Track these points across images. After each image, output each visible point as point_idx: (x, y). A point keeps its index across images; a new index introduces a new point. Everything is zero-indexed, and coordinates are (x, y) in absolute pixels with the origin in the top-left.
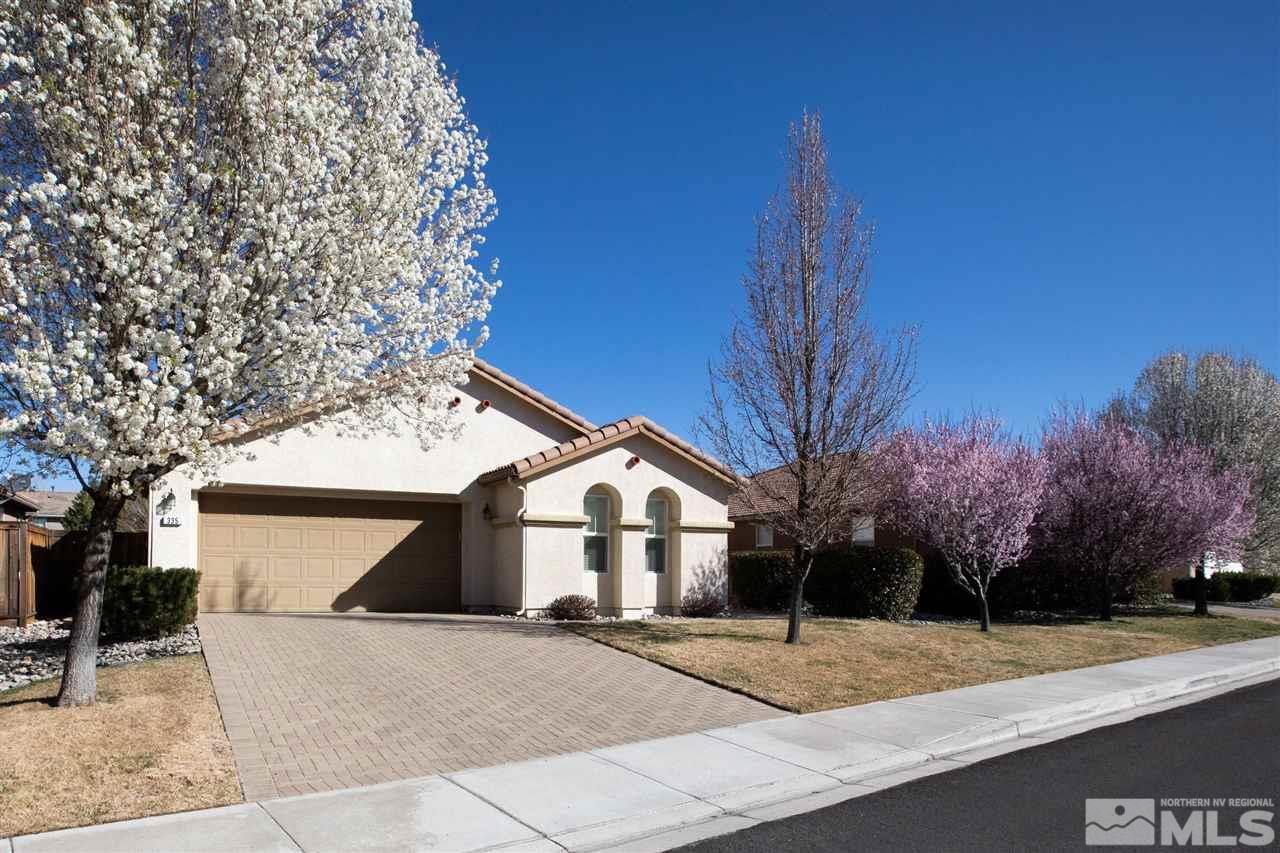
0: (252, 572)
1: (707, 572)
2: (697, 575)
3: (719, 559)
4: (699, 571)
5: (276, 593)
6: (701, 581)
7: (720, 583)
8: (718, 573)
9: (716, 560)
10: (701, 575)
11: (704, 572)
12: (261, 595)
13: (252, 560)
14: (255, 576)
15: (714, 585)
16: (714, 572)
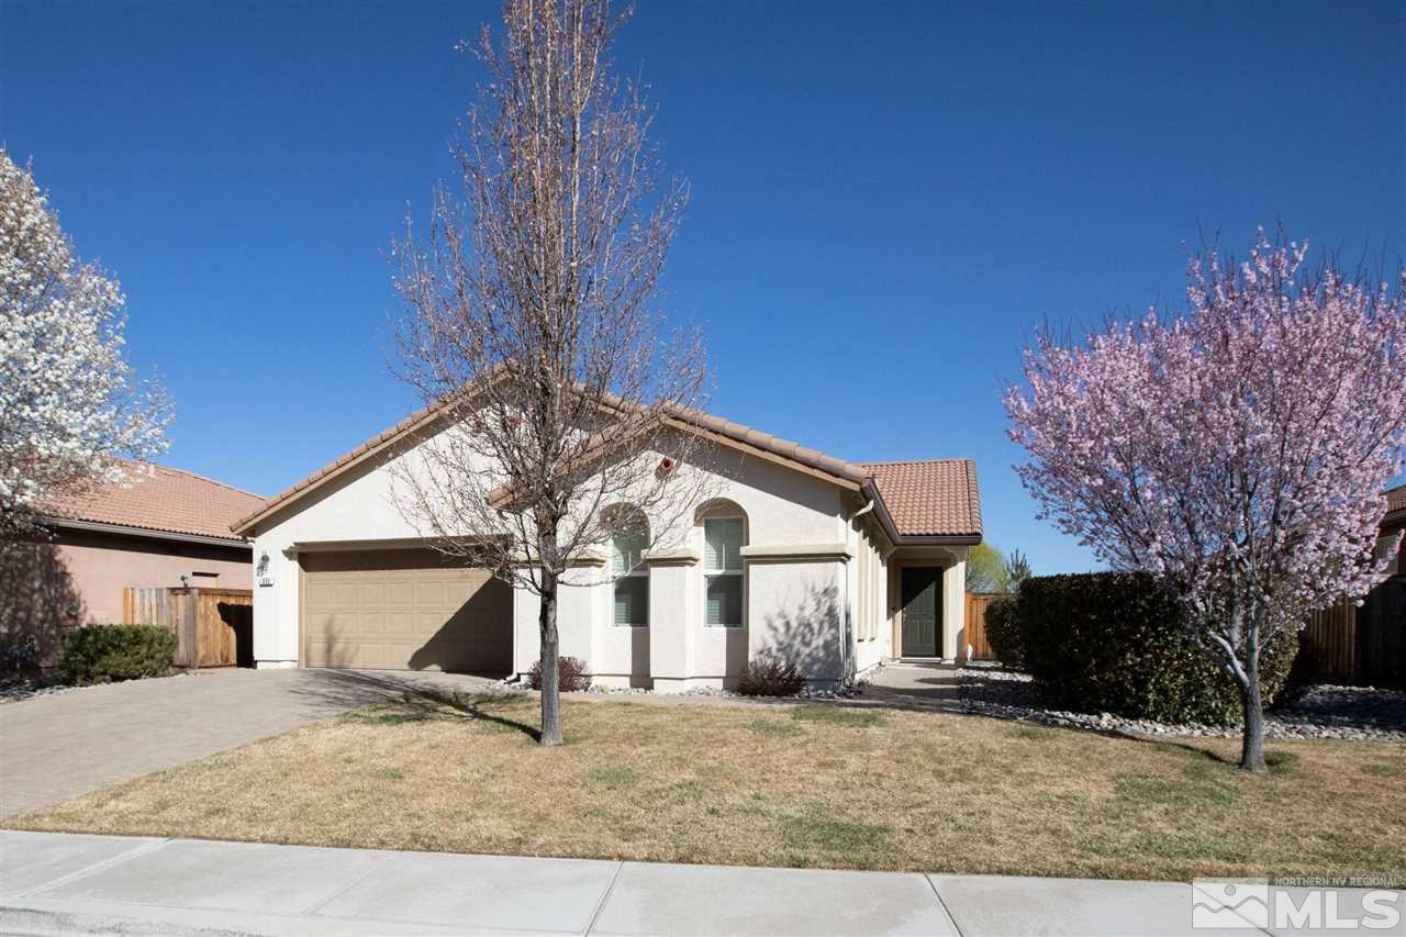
0: (337, 628)
1: (794, 624)
2: (775, 629)
3: (819, 603)
4: (779, 623)
5: (358, 648)
6: (782, 638)
7: (821, 642)
8: (816, 626)
9: (811, 605)
10: (782, 630)
11: (788, 625)
12: (346, 650)
13: (339, 616)
14: (340, 632)
15: (808, 644)
16: (809, 625)
